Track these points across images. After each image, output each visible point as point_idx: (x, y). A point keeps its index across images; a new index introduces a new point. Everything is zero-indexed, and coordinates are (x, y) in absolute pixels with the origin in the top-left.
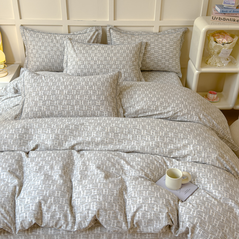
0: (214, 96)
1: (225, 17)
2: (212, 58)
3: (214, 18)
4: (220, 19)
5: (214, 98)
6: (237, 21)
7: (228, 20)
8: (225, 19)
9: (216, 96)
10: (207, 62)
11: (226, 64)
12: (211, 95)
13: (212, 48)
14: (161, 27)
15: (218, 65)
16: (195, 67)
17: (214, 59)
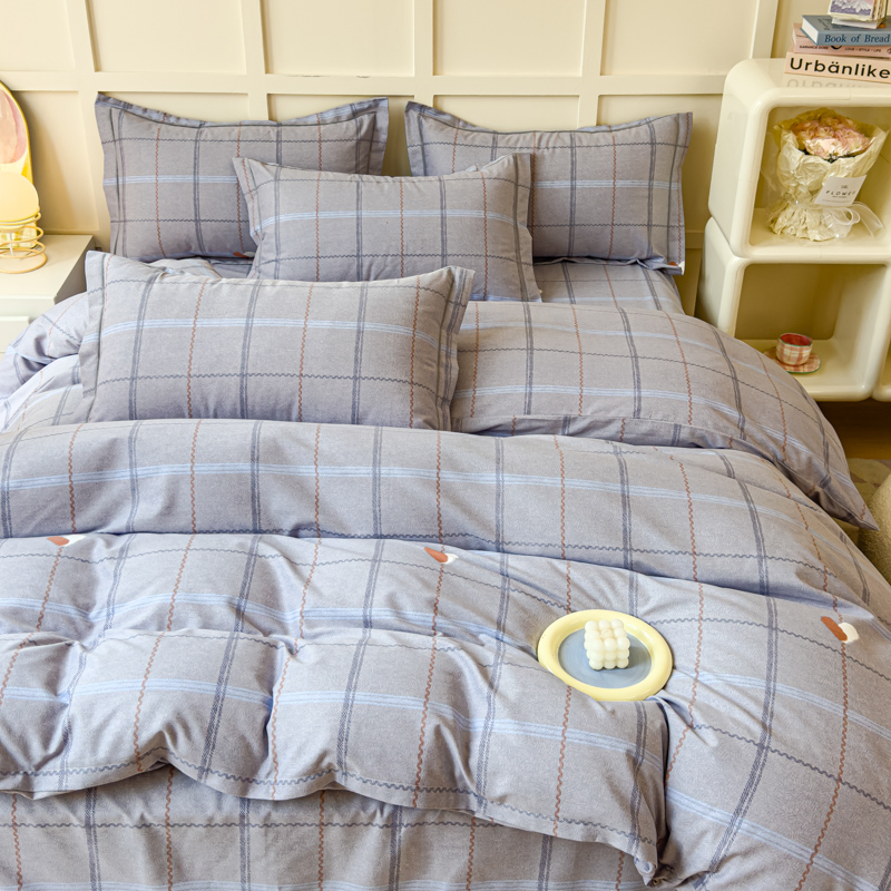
0: (801, 350)
1: (835, 59)
2: (789, 211)
3: (796, 64)
4: (820, 68)
5: (800, 358)
6: (881, 73)
7: (847, 70)
8: (838, 67)
10: (772, 226)
11: (845, 232)
12: (791, 349)
13: (788, 172)
14: (605, 100)
15: (814, 234)
16: (728, 241)
17: (799, 215)
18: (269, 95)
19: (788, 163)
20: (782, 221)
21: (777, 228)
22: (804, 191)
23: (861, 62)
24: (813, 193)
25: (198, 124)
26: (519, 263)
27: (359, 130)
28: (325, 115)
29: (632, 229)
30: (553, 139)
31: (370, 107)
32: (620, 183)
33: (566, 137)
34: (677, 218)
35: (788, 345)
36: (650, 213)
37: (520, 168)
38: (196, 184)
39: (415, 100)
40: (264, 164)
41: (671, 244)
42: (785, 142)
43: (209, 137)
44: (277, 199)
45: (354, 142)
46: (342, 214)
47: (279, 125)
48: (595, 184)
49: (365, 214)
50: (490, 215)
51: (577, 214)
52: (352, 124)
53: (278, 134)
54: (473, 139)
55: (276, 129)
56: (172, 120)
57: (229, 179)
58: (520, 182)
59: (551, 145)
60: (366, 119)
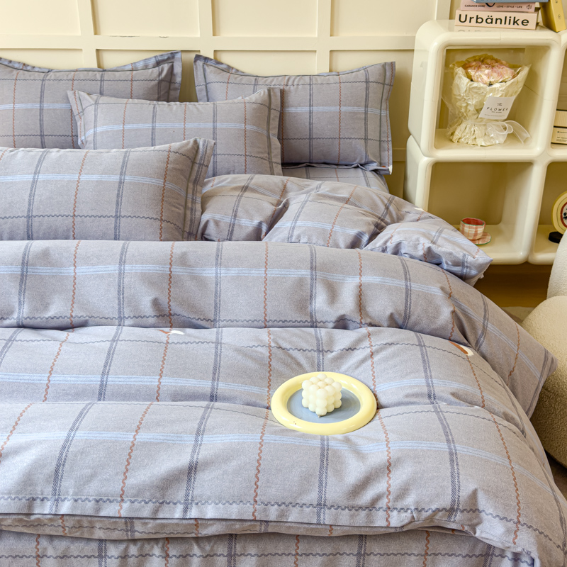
0: (476, 228)
1: (490, 14)
2: (463, 126)
3: (463, 19)
4: (480, 20)
5: (476, 234)
6: (522, 22)
7: (499, 21)
8: (492, 19)
9: (480, 229)
10: (451, 138)
11: (502, 140)
12: (470, 228)
13: (460, 95)
14: (335, 54)
15: (480, 142)
16: (420, 147)
17: (470, 128)
18: (98, 51)
19: (459, 89)
20: (458, 134)
21: (455, 138)
22: (471, 108)
23: (508, 15)
24: (478, 111)
25: (47, 71)
26: (271, 162)
27: (160, 73)
28: (138, 65)
29: (354, 141)
30: (297, 80)
31: (168, 59)
32: (344, 109)
33: (307, 79)
34: (386, 135)
35: (467, 225)
36: (366, 130)
37: (272, 97)
38: (41, 110)
39: (201, 54)
40: (89, 94)
41: (382, 153)
42: (457, 74)
43: (53, 78)
44: (96, 116)
45: (156, 82)
46: (141, 126)
47: (104, 71)
48: (326, 109)
49: (158, 125)
50: (249, 127)
51: (314, 131)
52: (156, 70)
53: (102, 76)
54: (241, 80)
55: (101, 73)
56: (29, 68)
57: (64, 106)
58: (272, 107)
59: (295, 83)
60: (166, 67)
